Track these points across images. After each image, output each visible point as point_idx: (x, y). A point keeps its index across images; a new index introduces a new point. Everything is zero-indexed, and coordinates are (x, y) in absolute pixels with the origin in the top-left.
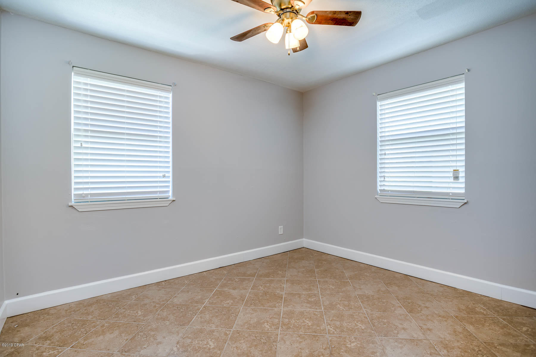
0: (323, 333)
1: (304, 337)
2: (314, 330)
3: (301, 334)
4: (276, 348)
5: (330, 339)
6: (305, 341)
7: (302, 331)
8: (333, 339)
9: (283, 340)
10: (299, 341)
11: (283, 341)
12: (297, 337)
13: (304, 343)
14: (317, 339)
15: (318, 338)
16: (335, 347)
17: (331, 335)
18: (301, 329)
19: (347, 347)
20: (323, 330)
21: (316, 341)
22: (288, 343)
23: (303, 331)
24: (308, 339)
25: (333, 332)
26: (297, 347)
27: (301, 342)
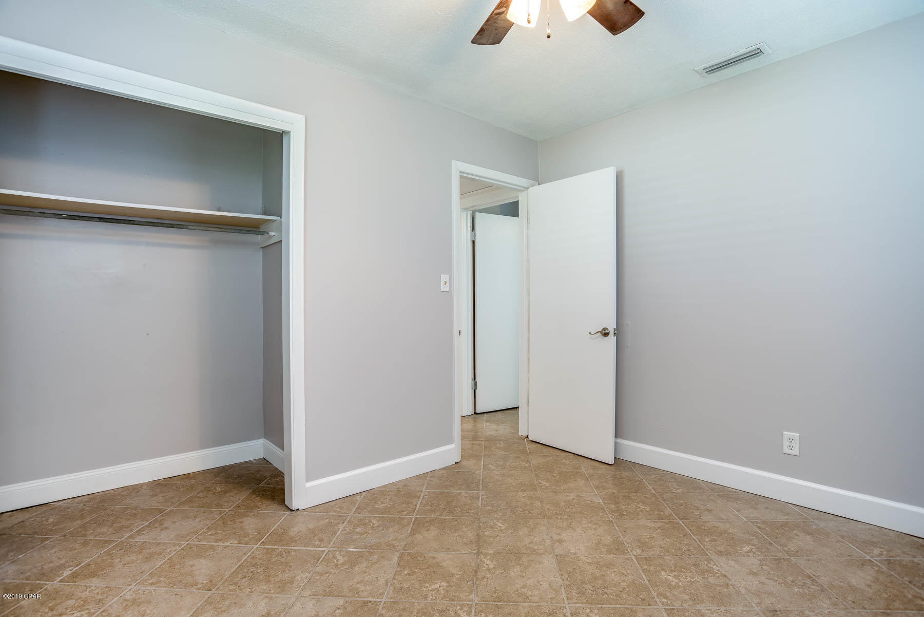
0: (483, 606)
1: (519, 596)
2: (500, 610)
3: (523, 602)
4: (562, 575)
5: (472, 596)
6: (516, 589)
7: (524, 607)
8: (466, 596)
9: (554, 589)
10: (527, 589)
11: (554, 587)
12: (531, 596)
13: (518, 586)
14: (495, 593)
15: (493, 596)
16: (468, 582)
17: (468, 603)
18: (525, 614)
19: (448, 582)
20: (481, 612)
21: (497, 590)
22: (545, 585)
23: (520, 608)
24: (511, 592)
25: (461, 609)
26: (529, 578)
27: (522, 588)
